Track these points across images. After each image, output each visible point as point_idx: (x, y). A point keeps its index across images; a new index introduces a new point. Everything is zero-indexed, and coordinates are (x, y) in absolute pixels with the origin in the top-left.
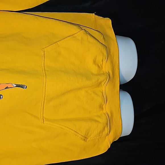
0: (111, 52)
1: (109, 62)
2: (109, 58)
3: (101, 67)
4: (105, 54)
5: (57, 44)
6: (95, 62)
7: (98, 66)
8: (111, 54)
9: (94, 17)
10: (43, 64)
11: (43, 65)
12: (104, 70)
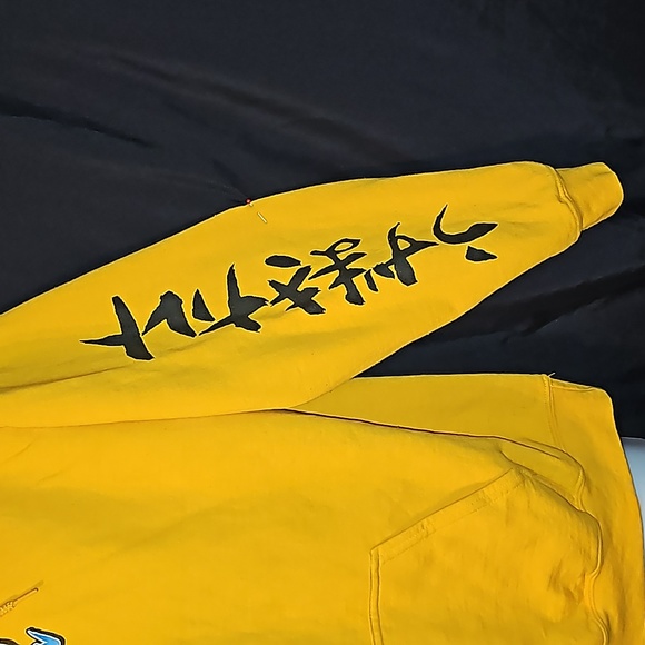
0: (614, 534)
1: (607, 575)
2: (606, 562)
3: (576, 594)
4: (593, 552)
5: (420, 528)
6: (554, 581)
7: (569, 594)
8: (614, 540)
9: (547, 388)
10: (373, 603)
11: (373, 610)
12: (588, 605)
